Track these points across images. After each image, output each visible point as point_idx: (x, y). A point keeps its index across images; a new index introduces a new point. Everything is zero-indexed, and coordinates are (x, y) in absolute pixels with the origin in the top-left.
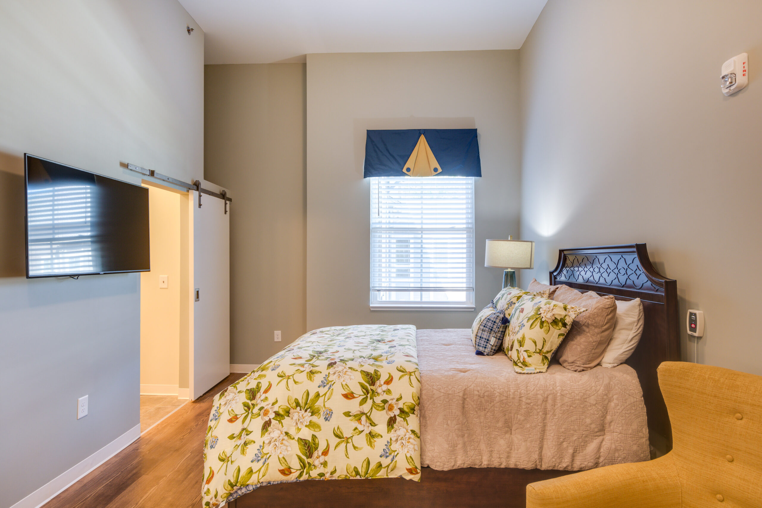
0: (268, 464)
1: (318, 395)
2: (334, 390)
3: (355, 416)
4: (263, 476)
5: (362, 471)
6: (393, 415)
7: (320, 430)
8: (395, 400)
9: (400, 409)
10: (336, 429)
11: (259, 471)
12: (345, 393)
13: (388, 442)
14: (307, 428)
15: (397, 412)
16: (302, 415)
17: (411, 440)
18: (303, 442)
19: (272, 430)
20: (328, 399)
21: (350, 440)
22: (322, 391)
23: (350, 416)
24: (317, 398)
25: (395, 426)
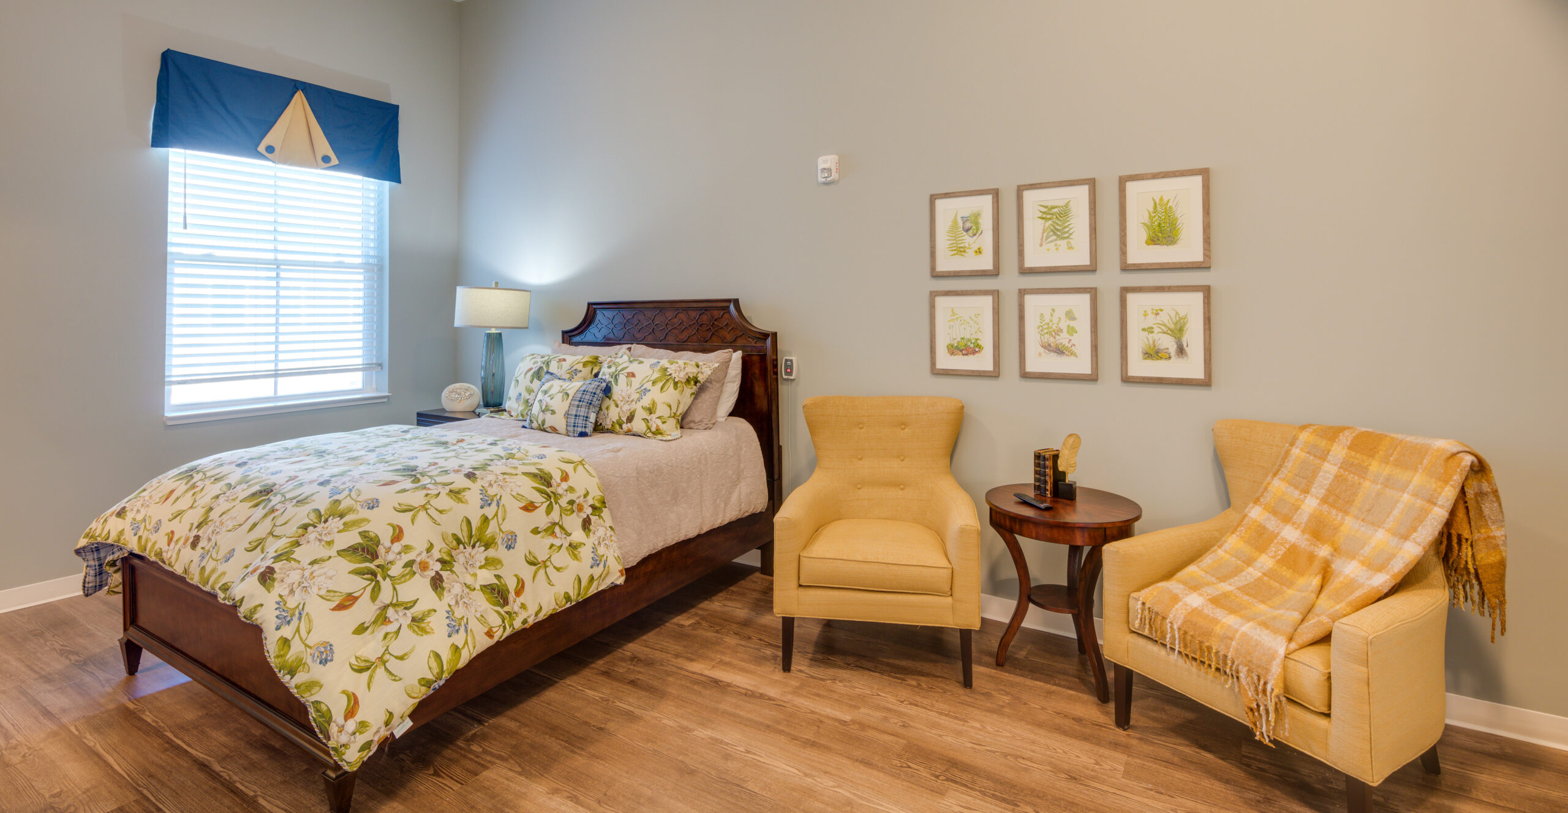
0: (471, 630)
1: (485, 520)
2: (506, 506)
3: (546, 530)
4: (474, 648)
5: (573, 595)
6: (585, 516)
7: (502, 566)
8: (582, 498)
9: (591, 506)
10: (528, 555)
11: (466, 643)
12: (522, 505)
13: (593, 548)
14: (484, 570)
15: (589, 511)
16: (470, 554)
17: (613, 538)
18: (488, 589)
19: (449, 586)
20: (503, 520)
21: (548, 563)
22: (489, 512)
23: (540, 532)
24: (486, 524)
25: (591, 527)
